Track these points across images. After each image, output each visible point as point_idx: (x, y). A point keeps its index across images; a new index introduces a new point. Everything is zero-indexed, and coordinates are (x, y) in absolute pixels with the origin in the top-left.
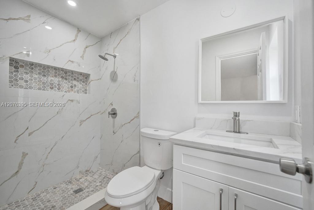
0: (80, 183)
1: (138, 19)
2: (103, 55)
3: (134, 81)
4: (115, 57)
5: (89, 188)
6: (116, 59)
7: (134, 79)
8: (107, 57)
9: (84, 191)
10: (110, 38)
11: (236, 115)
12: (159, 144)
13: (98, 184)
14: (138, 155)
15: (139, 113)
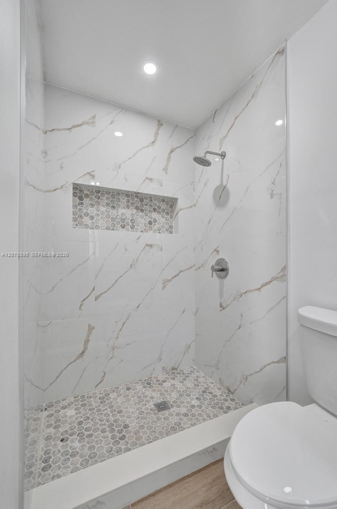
0: (165, 391)
1: (282, 52)
2: (201, 154)
4: (223, 156)
6: (224, 160)
7: (270, 192)
8: (209, 157)
9: (172, 410)
10: (213, 122)
14: (284, 363)
15: (285, 269)
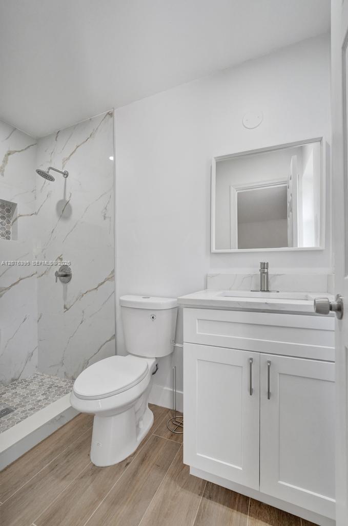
0: (6, 400)
1: (111, 114)
2: (44, 169)
3: (105, 219)
4: (66, 175)
5: (23, 406)
6: (67, 178)
7: (103, 214)
8: (51, 173)
9: (16, 411)
10: (56, 140)
11: (264, 266)
12: (153, 318)
13: (41, 398)
14: (113, 341)
15: (113, 272)
